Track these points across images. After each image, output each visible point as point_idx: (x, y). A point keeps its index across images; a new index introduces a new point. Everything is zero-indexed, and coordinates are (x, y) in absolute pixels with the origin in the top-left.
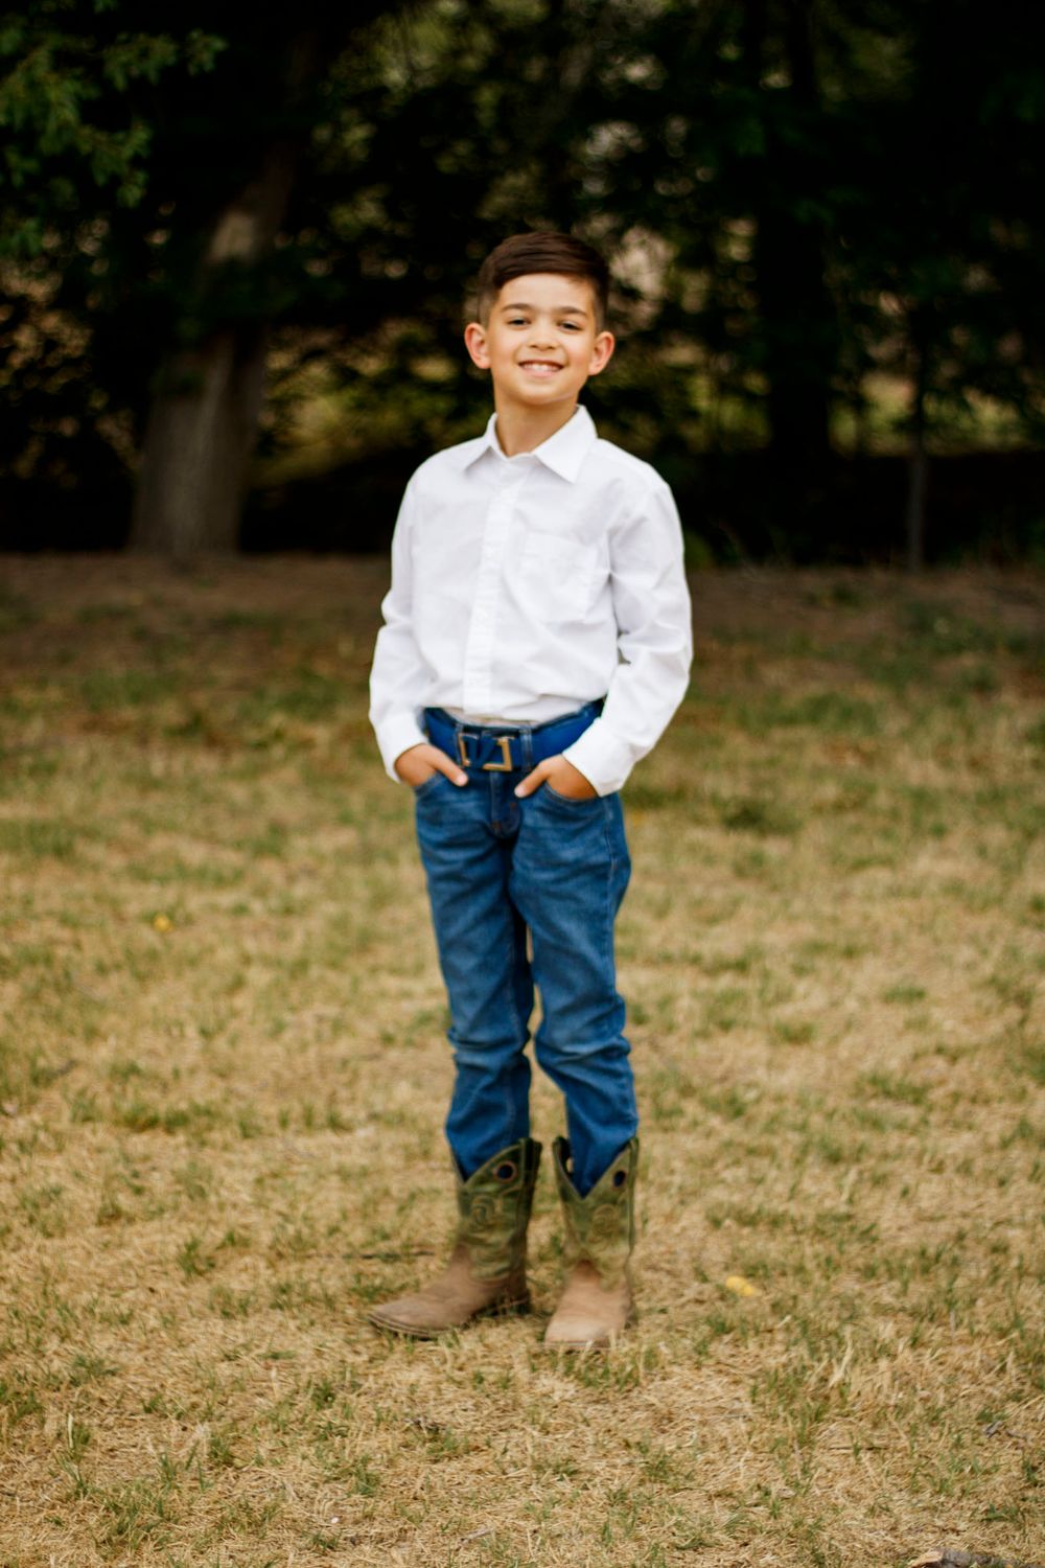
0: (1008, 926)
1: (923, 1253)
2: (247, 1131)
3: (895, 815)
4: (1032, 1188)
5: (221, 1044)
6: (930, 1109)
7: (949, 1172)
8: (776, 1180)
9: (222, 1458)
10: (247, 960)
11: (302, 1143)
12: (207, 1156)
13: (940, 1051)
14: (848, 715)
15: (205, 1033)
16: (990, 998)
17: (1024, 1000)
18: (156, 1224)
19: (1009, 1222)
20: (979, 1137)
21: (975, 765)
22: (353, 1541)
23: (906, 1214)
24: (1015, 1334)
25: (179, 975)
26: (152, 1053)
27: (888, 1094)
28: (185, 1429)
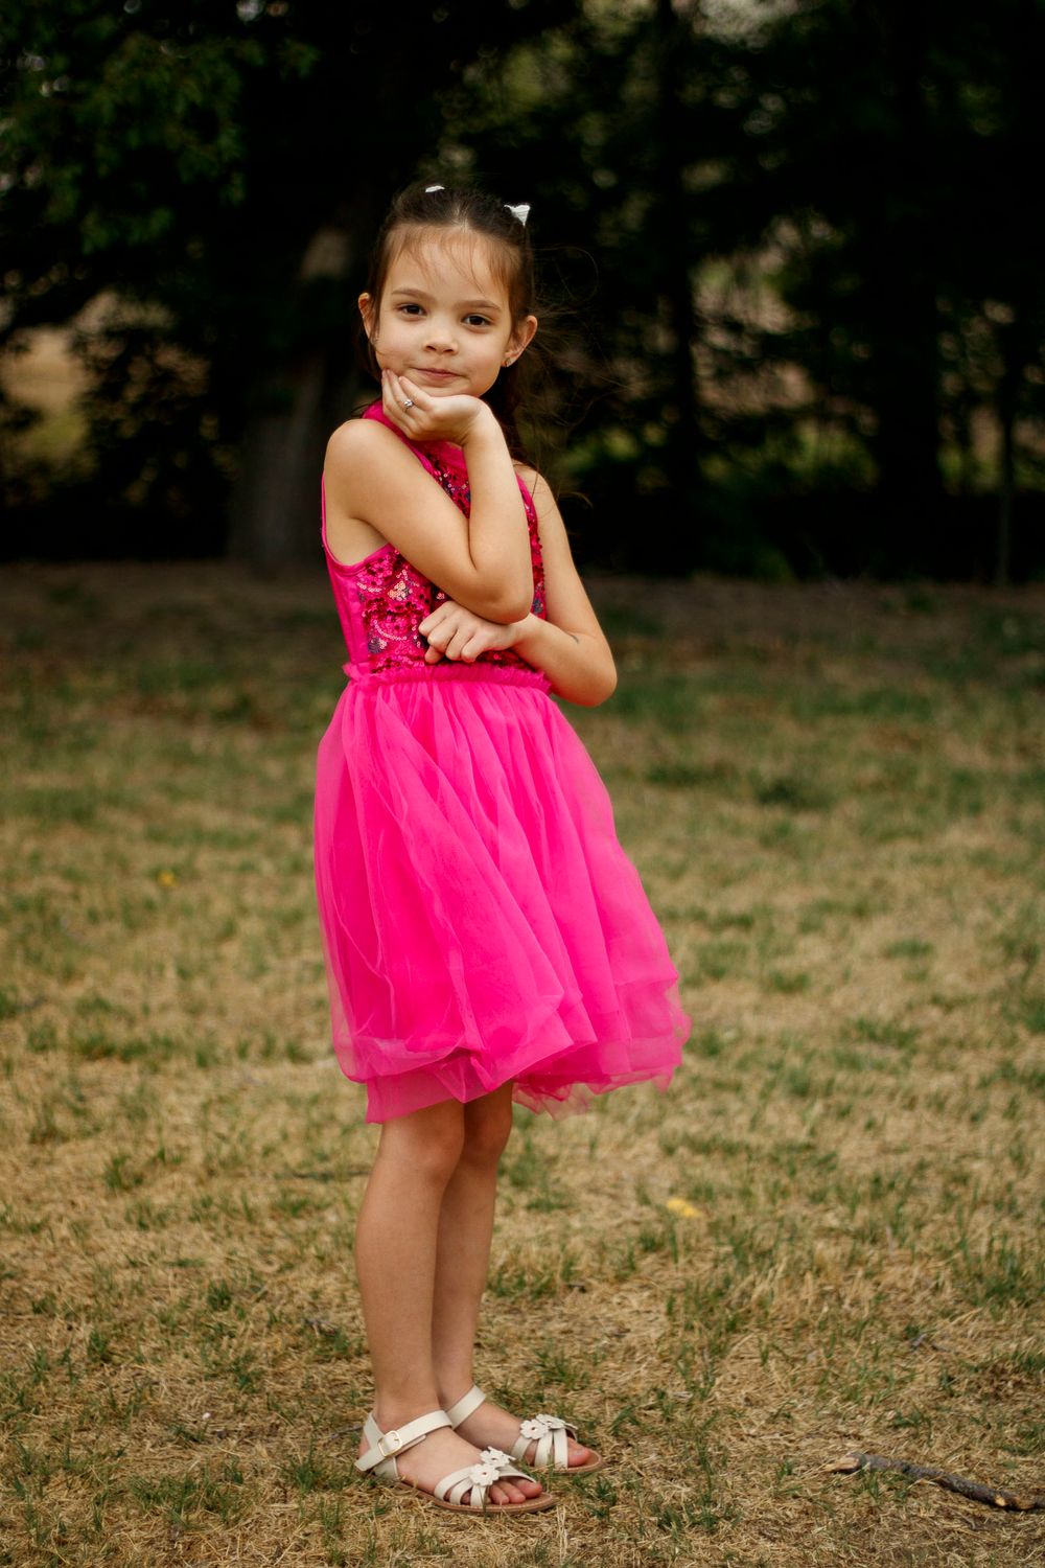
0: (1027, 892)
1: (877, 1181)
2: (203, 1062)
3: (932, 794)
4: (1005, 1125)
5: (199, 985)
6: (914, 1052)
7: (920, 1109)
8: (740, 1112)
9: (101, 1355)
10: (243, 911)
11: (260, 1074)
12: (157, 1083)
13: (936, 1000)
14: (901, 705)
15: (184, 974)
16: (995, 954)
17: (1030, 956)
18: (90, 1143)
19: (976, 1156)
20: (960, 1079)
21: (1023, 750)
22: (220, 1436)
23: (871, 1145)
24: (957, 1255)
25: (171, 922)
26: (128, 992)
27: (873, 1037)
28: (70, 1328)
